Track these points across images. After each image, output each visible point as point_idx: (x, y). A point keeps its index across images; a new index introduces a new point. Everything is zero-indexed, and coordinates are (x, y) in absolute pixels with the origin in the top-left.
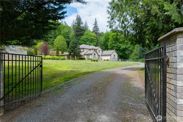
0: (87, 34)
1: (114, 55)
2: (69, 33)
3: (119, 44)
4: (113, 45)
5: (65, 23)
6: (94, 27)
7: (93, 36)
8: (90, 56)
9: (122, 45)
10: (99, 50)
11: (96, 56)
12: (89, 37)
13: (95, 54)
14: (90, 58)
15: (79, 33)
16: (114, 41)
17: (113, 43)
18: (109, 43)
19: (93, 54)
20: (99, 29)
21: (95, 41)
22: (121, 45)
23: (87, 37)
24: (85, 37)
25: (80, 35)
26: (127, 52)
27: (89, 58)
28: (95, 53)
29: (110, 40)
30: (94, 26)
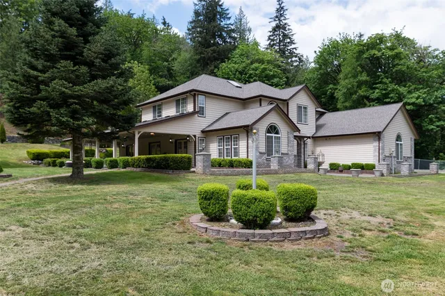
0: (245, 55)
1: (399, 138)
2: (174, 56)
3: (392, 86)
4: (361, 92)
5: (164, 23)
6: (274, 30)
7: (269, 62)
8: (242, 144)
9: (410, 92)
10: (299, 108)
11: (284, 141)
12: (253, 66)
13: (272, 129)
14: (242, 156)
15: (209, 50)
16: (364, 74)
17: (360, 84)
18: (343, 83)
19: (262, 128)
20: (294, 38)
21: (276, 80)
22: (402, 90)
23: (244, 65)
24: (236, 66)
25: (216, 59)
26: (431, 122)
27: (236, 154)
28: (274, 119)
29: (346, 70)
30: (274, 24)
